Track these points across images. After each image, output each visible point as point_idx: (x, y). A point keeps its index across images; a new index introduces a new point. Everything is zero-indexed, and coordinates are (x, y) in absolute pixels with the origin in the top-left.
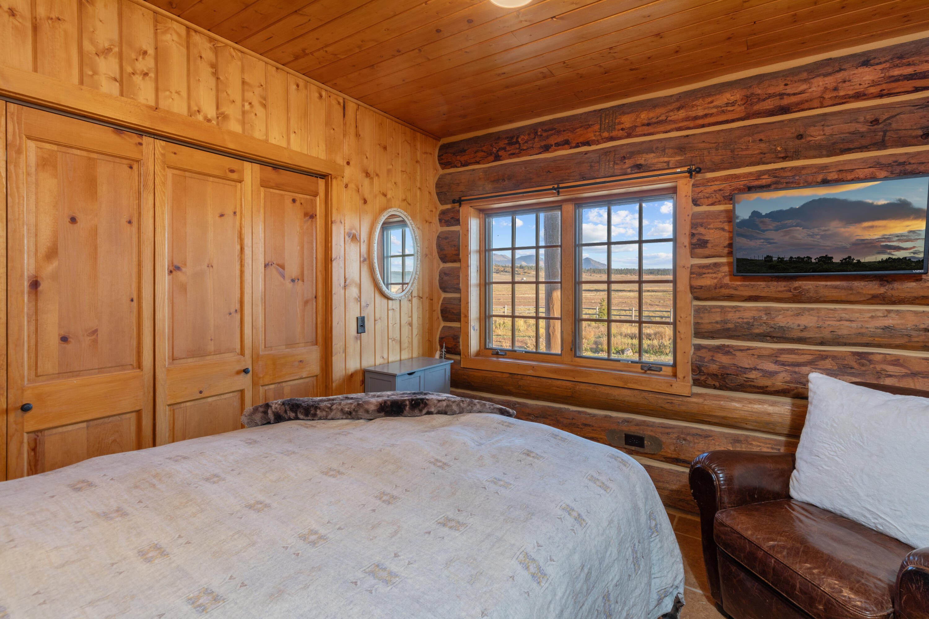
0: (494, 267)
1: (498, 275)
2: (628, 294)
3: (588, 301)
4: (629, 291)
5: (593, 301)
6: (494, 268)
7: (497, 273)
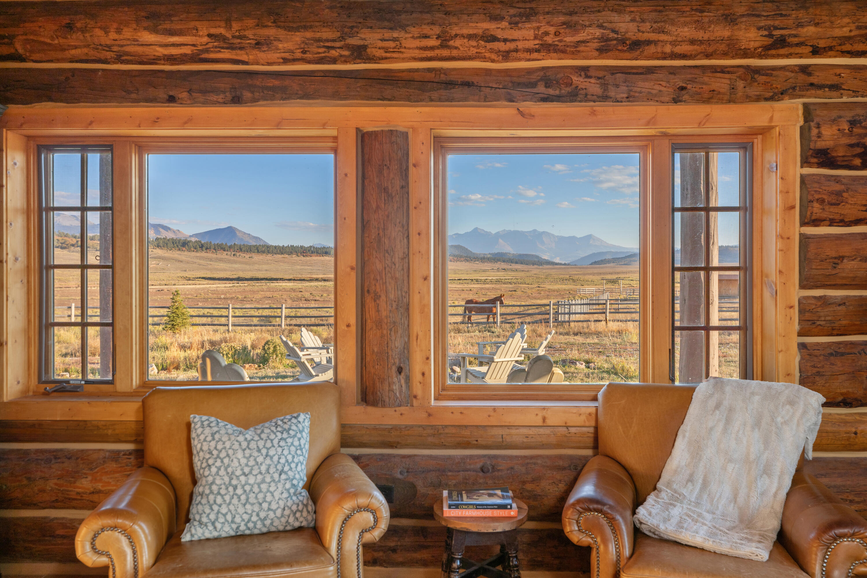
0: (56, 237)
1: (65, 252)
2: (288, 284)
3: (215, 296)
4: (290, 280)
5: (222, 296)
6: (57, 239)
7: (62, 248)
